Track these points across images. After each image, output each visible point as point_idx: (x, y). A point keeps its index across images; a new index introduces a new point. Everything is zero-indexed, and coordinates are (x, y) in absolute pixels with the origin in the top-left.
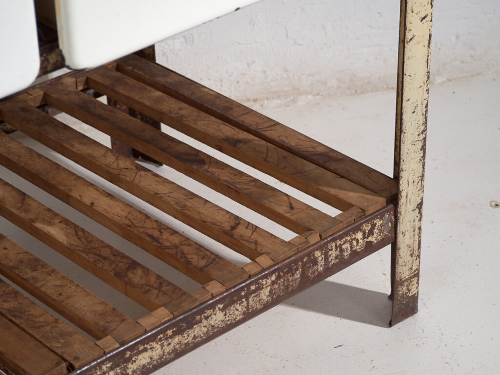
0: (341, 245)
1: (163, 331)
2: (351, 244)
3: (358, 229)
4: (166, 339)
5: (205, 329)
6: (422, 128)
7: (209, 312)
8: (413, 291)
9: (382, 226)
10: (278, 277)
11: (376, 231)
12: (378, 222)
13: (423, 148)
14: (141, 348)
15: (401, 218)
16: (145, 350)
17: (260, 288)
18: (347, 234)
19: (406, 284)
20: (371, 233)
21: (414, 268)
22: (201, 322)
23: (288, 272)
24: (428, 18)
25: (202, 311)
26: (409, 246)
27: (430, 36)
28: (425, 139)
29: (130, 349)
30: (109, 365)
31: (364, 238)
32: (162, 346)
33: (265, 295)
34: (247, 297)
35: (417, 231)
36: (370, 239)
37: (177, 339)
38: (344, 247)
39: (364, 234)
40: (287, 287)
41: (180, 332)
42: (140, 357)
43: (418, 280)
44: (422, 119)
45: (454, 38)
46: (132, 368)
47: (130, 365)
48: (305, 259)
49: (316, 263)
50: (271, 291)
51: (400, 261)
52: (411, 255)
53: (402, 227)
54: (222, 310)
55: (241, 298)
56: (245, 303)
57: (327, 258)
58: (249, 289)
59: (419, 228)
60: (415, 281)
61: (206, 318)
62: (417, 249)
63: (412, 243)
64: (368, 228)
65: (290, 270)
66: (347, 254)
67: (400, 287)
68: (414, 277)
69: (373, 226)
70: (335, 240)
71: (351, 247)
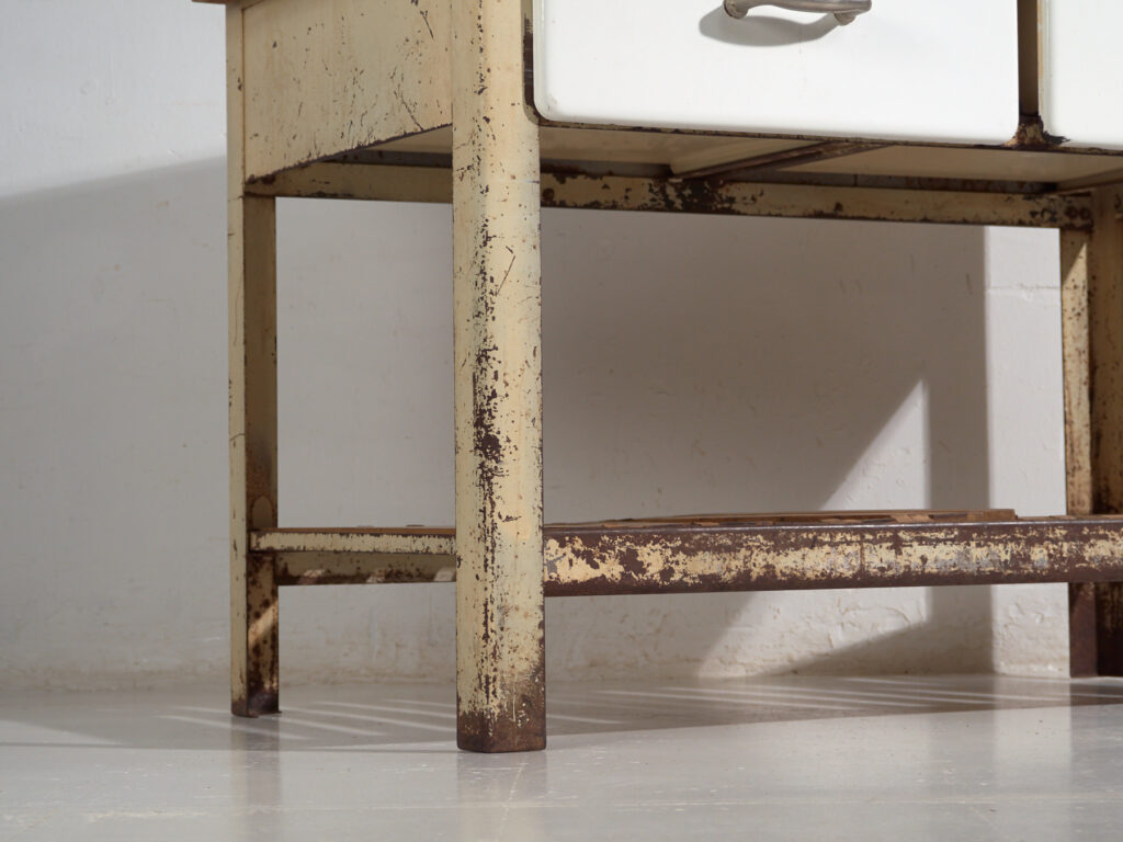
14: (1101, 532)
16: (1105, 537)
29: (1091, 527)
30: (1064, 532)
42: (1100, 543)
46: (1089, 552)
47: (1087, 547)
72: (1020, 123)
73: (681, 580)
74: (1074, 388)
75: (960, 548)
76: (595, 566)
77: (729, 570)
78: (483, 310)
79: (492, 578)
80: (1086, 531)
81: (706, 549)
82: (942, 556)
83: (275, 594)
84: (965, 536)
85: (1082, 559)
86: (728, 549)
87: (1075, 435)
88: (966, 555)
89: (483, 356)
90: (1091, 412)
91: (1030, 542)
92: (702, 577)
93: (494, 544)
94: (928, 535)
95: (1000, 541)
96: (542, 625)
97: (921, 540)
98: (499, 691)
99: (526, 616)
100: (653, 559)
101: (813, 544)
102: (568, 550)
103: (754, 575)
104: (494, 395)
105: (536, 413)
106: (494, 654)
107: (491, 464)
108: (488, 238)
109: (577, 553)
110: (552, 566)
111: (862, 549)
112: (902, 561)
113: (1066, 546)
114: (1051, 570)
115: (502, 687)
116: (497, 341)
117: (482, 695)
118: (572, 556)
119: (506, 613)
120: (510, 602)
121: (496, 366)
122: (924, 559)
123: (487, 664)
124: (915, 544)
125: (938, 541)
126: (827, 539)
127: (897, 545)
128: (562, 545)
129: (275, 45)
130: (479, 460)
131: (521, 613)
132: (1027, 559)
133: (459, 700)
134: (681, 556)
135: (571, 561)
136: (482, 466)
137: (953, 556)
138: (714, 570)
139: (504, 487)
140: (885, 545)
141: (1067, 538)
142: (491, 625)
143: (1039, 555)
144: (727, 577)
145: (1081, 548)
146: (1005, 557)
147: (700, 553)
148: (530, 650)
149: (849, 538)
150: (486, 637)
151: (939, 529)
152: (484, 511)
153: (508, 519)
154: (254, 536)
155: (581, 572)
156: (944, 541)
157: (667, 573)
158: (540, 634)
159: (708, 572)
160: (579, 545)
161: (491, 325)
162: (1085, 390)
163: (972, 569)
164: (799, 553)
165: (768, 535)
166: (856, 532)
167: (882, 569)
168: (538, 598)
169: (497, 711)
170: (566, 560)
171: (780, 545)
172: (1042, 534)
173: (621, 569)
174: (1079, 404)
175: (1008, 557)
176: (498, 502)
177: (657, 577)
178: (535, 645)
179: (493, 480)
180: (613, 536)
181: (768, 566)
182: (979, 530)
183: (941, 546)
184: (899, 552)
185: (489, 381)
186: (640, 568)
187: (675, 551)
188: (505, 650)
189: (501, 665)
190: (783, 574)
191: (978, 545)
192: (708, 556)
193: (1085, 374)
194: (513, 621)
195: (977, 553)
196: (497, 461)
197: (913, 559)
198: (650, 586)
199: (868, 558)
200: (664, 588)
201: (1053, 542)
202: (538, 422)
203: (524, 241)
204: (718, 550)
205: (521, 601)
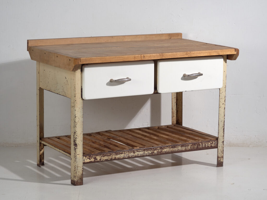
1: (170, 146)
2: (208, 144)
3: (209, 142)
4: (170, 148)
5: (177, 149)
6: (223, 126)
7: (178, 146)
8: (222, 161)
9: (214, 143)
10: (192, 145)
12: (214, 142)
13: (224, 130)
15: (219, 143)
16: (166, 148)
17: (188, 146)
18: (207, 142)
19: (220, 158)
20: (212, 144)
21: (222, 155)
22: (176, 147)
24: (224, 104)
25: (177, 146)
26: (221, 150)
27: (225, 108)
28: (224, 128)
29: (164, 147)
31: (210, 144)
33: (189, 147)
34: (186, 146)
35: (222, 147)
36: (212, 145)
37: (172, 149)
38: (206, 144)
40: (194, 148)
42: (165, 149)
43: (223, 159)
44: (223, 124)
45: (254, 136)
46: (163, 151)
48: (198, 144)
49: (200, 145)
50: (190, 147)
51: (219, 152)
52: (221, 152)
53: (219, 145)
54: (181, 147)
55: (184, 146)
56: (185, 147)
57: (202, 145)
58: (186, 145)
59: (223, 147)
60: (222, 158)
61: (178, 147)
62: (222, 151)
63: (221, 149)
64: (211, 142)
65: (194, 145)
66: (207, 146)
67: (218, 158)
68: (222, 157)
69: (213, 143)
70: (204, 142)
71: (208, 145)
72: (154, 90)
73: (102, 160)
74: (173, 103)
75: (144, 152)
76: (90, 160)
77: (109, 158)
78: (75, 127)
79: (76, 163)
80: (163, 148)
82: (141, 153)
83: (43, 147)
84: (144, 150)
85: (162, 152)
86: (109, 155)
87: (174, 111)
88: (144, 153)
89: (75, 133)
90: (176, 107)
91: (154, 150)
93: (76, 158)
94: (139, 151)
95: (150, 150)
96: (83, 168)
97: (138, 152)
98: (77, 178)
99: (80, 167)
101: (121, 154)
102: (86, 158)
103: (113, 159)
104: (76, 138)
105: (82, 140)
106: (76, 173)
107: (76, 147)
108: (76, 117)
109: (88, 158)
110: (84, 160)
111: (129, 154)
112: (135, 155)
113: (160, 150)
114: (157, 154)
116: (77, 131)
117: (74, 178)
118: (87, 158)
119: (78, 167)
120: (78, 166)
121: (77, 134)
122: (138, 154)
123: (75, 174)
124: (137, 152)
125: (140, 151)
126: (124, 153)
127: (134, 152)
128: (86, 157)
129: (44, 70)
130: (74, 147)
132: (154, 153)
133: (71, 178)
134: (102, 157)
135: (87, 159)
136: (75, 147)
137: (142, 153)
138: (107, 159)
139: (78, 150)
140: (132, 153)
141: (160, 149)
142: (76, 169)
143: (155, 152)
145: (162, 150)
146: (150, 152)
147: (105, 157)
148: (81, 172)
150: (75, 170)
151: (140, 150)
152: (75, 154)
153: (78, 155)
154: (41, 141)
155: (88, 161)
156: (141, 151)
157: (100, 160)
158: (82, 170)
159: (106, 159)
160: (88, 157)
161: (76, 129)
162: (175, 104)
163: (145, 155)
164: (120, 155)
165: (115, 153)
166: (128, 151)
167: (132, 156)
168: (82, 165)
169: (76, 180)
170: (86, 159)
171: (117, 154)
172: (156, 149)
173: (94, 160)
174: (174, 106)
176: (77, 153)
177: (99, 160)
178: (82, 171)
179: (76, 149)
180: (93, 155)
181: (115, 157)
182: (146, 149)
183: (141, 152)
184: (134, 153)
185: (76, 136)
186: (97, 159)
187: (102, 156)
190: (117, 158)
191: (146, 151)
193: (176, 101)
194: (79, 168)
195: (146, 152)
196: (77, 147)
197: (136, 154)
198: (98, 162)
199: (130, 155)
200: (100, 162)
201: (158, 150)
202: (82, 141)
203: (81, 117)
204: (108, 156)
205: (80, 165)
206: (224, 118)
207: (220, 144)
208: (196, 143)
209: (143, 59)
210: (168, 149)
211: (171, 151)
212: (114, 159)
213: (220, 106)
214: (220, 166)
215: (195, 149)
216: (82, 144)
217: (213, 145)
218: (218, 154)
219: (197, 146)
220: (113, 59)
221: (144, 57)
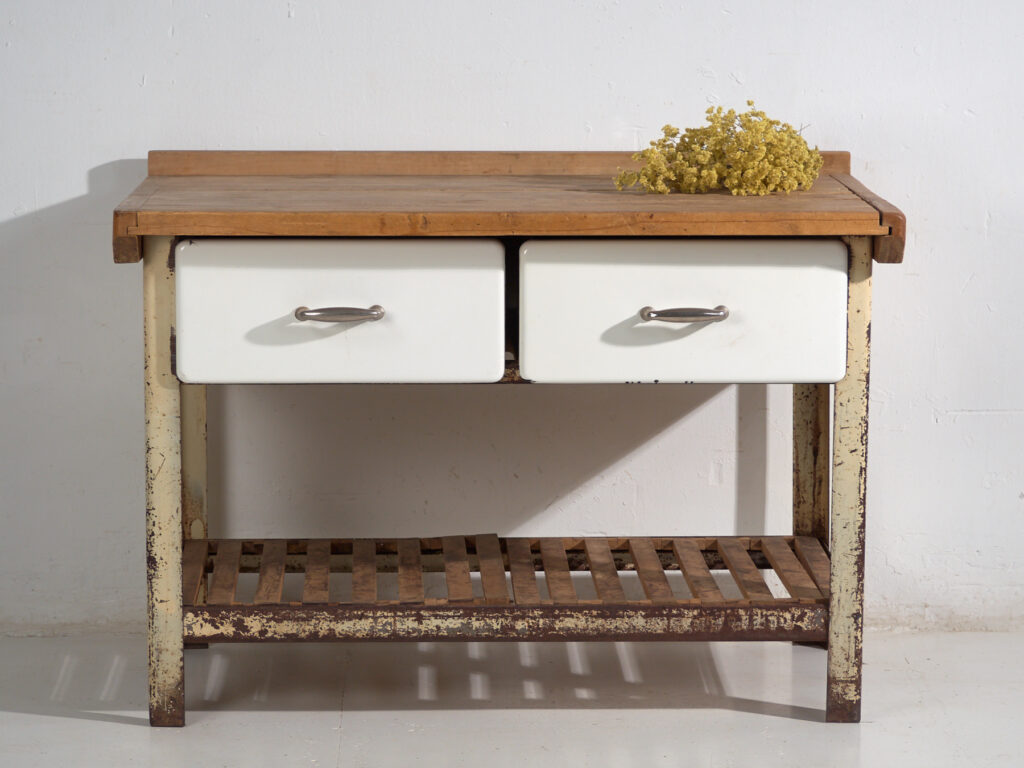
0: (767, 616)
1: (589, 609)
2: (778, 619)
3: (787, 609)
4: (592, 616)
5: (627, 626)
6: (855, 545)
7: (631, 613)
8: (851, 696)
9: (813, 617)
10: (700, 615)
11: (805, 619)
12: (810, 614)
13: (858, 564)
14: (569, 613)
15: (833, 619)
16: (572, 616)
17: (680, 615)
18: (775, 608)
19: (842, 685)
20: (801, 618)
21: (853, 674)
22: (623, 617)
23: (710, 614)
24: (859, 453)
25: (625, 610)
26: (844, 652)
28: (862, 556)
29: (561, 609)
30: (540, 613)
31: (793, 620)
32: (587, 620)
34: (669, 617)
35: (853, 639)
36: (799, 624)
37: (600, 621)
38: (770, 618)
39: (793, 616)
40: (708, 627)
41: (601, 616)
42: (567, 619)
43: (859, 688)
44: (855, 537)
46: (558, 625)
47: (557, 622)
48: (729, 611)
49: (739, 619)
50: (692, 623)
51: (833, 660)
52: (847, 659)
53: (833, 628)
54: (644, 617)
55: (662, 615)
56: (666, 622)
57: (751, 620)
58: (670, 611)
59: (856, 638)
60: (853, 687)
61: (629, 617)
62: (853, 655)
63: (846, 646)
64: (797, 613)
65: (712, 614)
66: (773, 626)
67: (833, 686)
68: (852, 682)
69: (804, 614)
70: (760, 608)
71: (778, 622)
73: (272, 637)
75: (465, 621)
76: (217, 628)
77: (304, 631)
78: (148, 488)
79: (151, 633)
80: (557, 612)
81: (288, 619)
82: (451, 626)
84: (468, 614)
85: (554, 629)
86: (303, 620)
88: (468, 625)
89: (148, 513)
90: (815, 463)
91: (515, 619)
92: (285, 635)
93: (153, 615)
94: (441, 613)
95: (493, 617)
96: (182, 659)
97: (436, 617)
98: (157, 694)
99: (172, 654)
100: (254, 624)
101: (360, 617)
102: (200, 618)
103: (321, 634)
104: (153, 534)
106: (154, 674)
107: (152, 572)
108: (149, 449)
109: (206, 621)
110: (190, 627)
111: (395, 620)
112: (423, 628)
113: (541, 621)
114: (530, 635)
115: (159, 691)
116: (155, 505)
118: (202, 621)
119: (161, 652)
120: (163, 646)
121: (154, 519)
122: (438, 627)
123: (150, 679)
124: (432, 618)
125: (449, 617)
126: (371, 615)
127: (419, 619)
128: (196, 616)
130: (146, 569)
131: (169, 653)
132: (513, 628)
134: (272, 623)
135: (202, 625)
136: (148, 572)
137: (460, 625)
138: (294, 631)
139: (158, 584)
140: (411, 619)
141: (542, 616)
142: (153, 659)
143: (520, 625)
144: (303, 635)
145: (553, 622)
146: (496, 627)
147: (285, 622)
148: (175, 673)
149: (386, 614)
150: (149, 664)
151: (450, 610)
152: (148, 596)
153: (161, 601)
155: (208, 630)
156: (453, 617)
157: (263, 632)
158: (181, 664)
159: (290, 632)
160: (207, 616)
161: (152, 497)
162: (811, 449)
163: (472, 633)
164: (352, 623)
165: (332, 612)
166: (391, 610)
167: (409, 633)
168: (180, 645)
169: (155, 705)
170: (198, 624)
171: (338, 619)
172: (524, 613)
173: (234, 629)
174: (805, 458)
175: (499, 627)
176: (156, 593)
177: (257, 634)
178: (178, 670)
179: (153, 580)
181: (330, 630)
182: (478, 610)
183: (451, 620)
184: (420, 623)
185: (151, 527)
186: (246, 629)
187: (269, 620)
188: (160, 672)
189: (157, 680)
190: (340, 634)
191: (478, 620)
192: (291, 624)
194: (165, 657)
195: (476, 624)
196: (155, 570)
197: (430, 627)
198: (252, 639)
199: (399, 625)
200: (261, 641)
201: (532, 618)
202: (180, 550)
203: (171, 450)
204: (297, 620)
205: (169, 646)
206: (863, 515)
207: (840, 625)
208: (720, 609)
209: (421, 232)
210: (583, 619)
211: (597, 629)
212: (324, 636)
213: (838, 461)
214: (844, 722)
215: (714, 633)
216: (179, 561)
217: (804, 625)
218: (833, 667)
219: (725, 623)
220: (285, 223)
221: (426, 223)
